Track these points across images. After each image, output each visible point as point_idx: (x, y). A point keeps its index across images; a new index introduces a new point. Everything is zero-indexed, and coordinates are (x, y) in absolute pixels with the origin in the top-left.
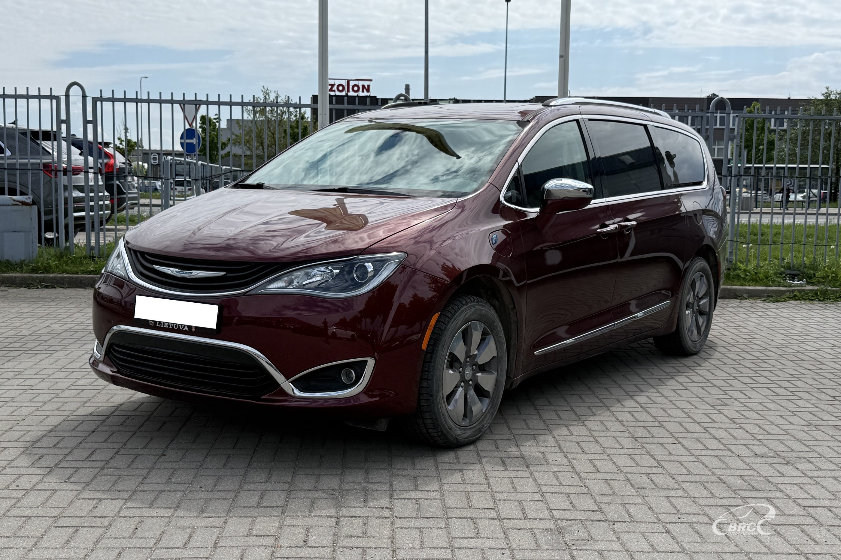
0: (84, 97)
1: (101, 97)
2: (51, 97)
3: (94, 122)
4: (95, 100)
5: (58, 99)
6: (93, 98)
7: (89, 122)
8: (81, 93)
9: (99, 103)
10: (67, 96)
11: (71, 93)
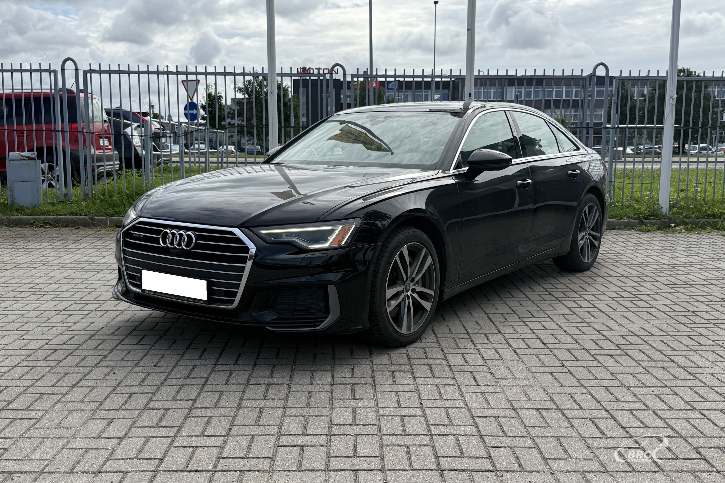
0: (76, 70)
1: (90, 69)
2: (49, 71)
3: (85, 91)
6: (84, 71)
7: (81, 91)
8: (74, 67)
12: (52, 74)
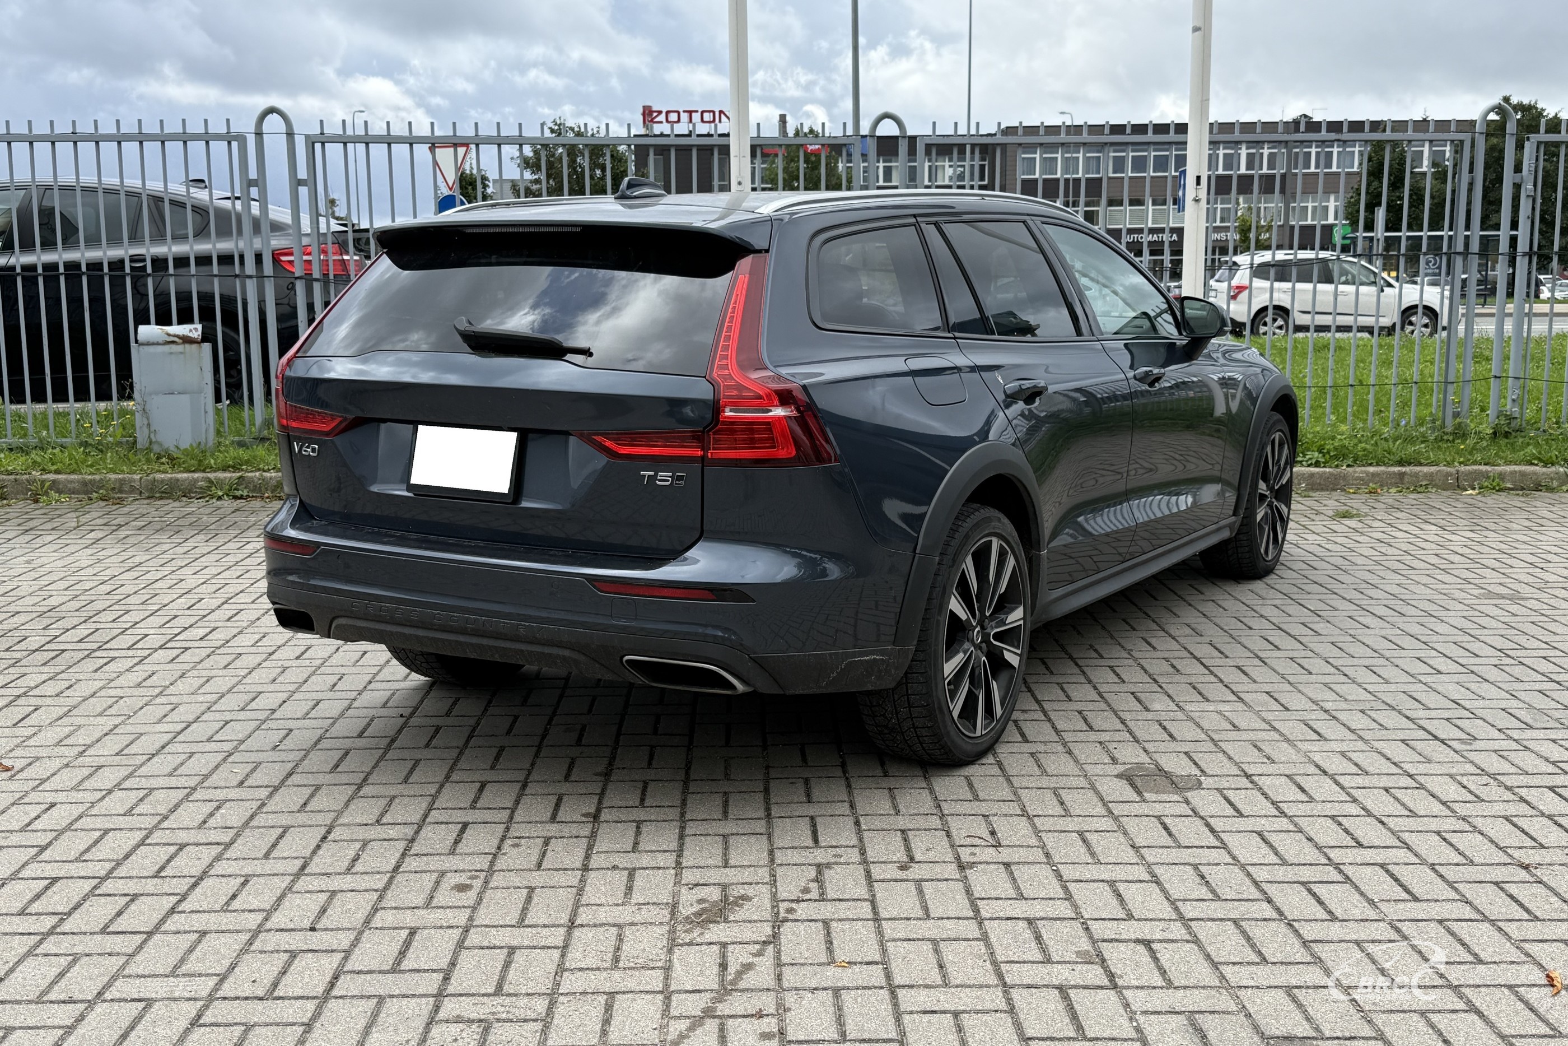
0: (290, 135)
1: (322, 134)
2: (228, 138)
3: (311, 182)
4: (310, 142)
6: (307, 137)
7: (301, 183)
8: (282, 127)
9: (318, 146)
10: (259, 134)
11: (266, 127)
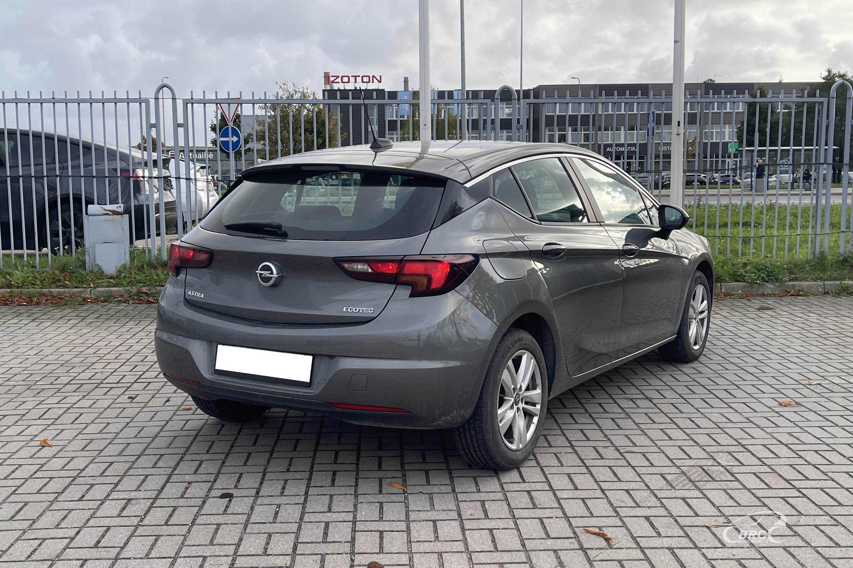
0: (174, 99)
1: (192, 98)
2: (140, 101)
3: (185, 125)
4: (186, 103)
5: (147, 101)
6: (184, 100)
7: (180, 125)
9: (189, 105)
10: (157, 99)
11: (161, 95)
12: (143, 105)
